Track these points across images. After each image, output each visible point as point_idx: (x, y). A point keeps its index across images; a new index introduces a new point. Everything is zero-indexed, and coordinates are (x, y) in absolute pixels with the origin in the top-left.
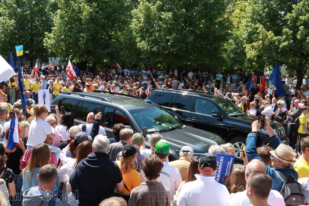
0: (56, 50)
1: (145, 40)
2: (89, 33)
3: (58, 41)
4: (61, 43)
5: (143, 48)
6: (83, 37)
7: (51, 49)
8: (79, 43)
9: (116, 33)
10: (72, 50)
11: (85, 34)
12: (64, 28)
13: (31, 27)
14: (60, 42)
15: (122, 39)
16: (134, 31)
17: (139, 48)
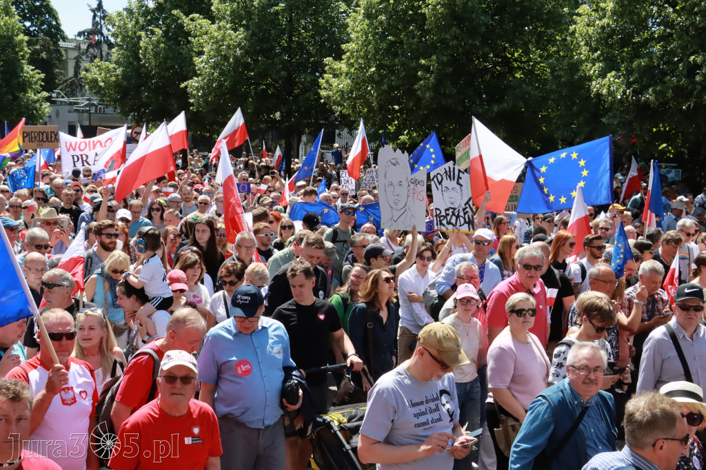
0: (354, 107)
1: (618, 70)
2: (446, 56)
3: (358, 83)
4: (368, 87)
5: (610, 93)
6: (426, 69)
7: (339, 104)
8: (416, 87)
9: (527, 52)
10: (396, 107)
11: (434, 57)
12: (377, 43)
13: (289, 46)
14: (363, 85)
15: (544, 69)
16: (582, 43)
17: (598, 95)
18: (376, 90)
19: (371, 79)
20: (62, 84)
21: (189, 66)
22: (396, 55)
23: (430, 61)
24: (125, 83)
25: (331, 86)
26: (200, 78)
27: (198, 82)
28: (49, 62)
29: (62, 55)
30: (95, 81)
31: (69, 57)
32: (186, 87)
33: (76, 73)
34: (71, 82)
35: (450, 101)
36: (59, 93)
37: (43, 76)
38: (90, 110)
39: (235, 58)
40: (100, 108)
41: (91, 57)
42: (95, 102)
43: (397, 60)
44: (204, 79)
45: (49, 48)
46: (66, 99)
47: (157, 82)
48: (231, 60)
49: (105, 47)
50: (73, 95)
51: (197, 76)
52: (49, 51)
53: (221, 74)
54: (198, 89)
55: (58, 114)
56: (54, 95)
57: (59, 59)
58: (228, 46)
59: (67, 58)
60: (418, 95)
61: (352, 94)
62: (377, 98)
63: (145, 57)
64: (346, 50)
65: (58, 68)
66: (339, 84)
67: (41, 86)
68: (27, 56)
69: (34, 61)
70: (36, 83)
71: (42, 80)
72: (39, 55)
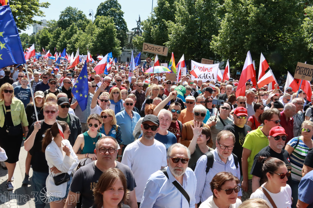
18: (230, 46)
19: (228, 43)
20: (126, 45)
21: (167, 38)
22: (237, 34)
23: (249, 36)
25: (214, 44)
26: (170, 41)
27: (169, 43)
28: (123, 38)
29: (127, 36)
30: (136, 42)
32: (165, 44)
33: (131, 42)
34: (129, 45)
36: (125, 48)
37: (120, 42)
39: (182, 35)
42: (136, 51)
43: (237, 36)
44: (171, 42)
46: (127, 50)
48: (180, 36)
50: (129, 49)
51: (169, 41)
52: (123, 35)
53: (177, 40)
54: (168, 45)
55: (124, 55)
56: (123, 48)
57: (126, 38)
58: (180, 31)
59: (128, 37)
60: (244, 48)
61: (221, 47)
62: (230, 49)
63: (152, 35)
64: (220, 32)
65: (125, 40)
66: (217, 44)
67: (120, 45)
68: (116, 35)
69: (118, 37)
70: (118, 44)
71: (120, 43)
72: (120, 36)
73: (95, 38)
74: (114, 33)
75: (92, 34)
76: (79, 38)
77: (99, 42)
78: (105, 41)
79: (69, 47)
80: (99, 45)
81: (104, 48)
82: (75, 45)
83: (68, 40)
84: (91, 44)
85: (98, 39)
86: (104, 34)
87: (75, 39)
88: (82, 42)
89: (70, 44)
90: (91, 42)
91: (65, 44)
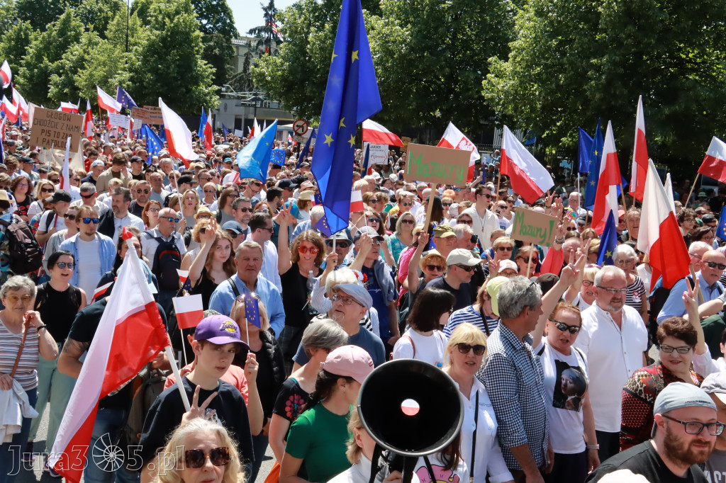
18: (542, 90)
19: (538, 79)
20: (232, 79)
23: (601, 60)
24: (291, 77)
28: (221, 58)
29: (233, 52)
30: (262, 75)
31: (240, 54)
33: (246, 69)
34: (240, 77)
35: (620, 102)
36: (228, 88)
37: (214, 70)
38: (256, 105)
39: (401, 54)
40: (266, 103)
41: (260, 54)
42: (261, 97)
43: (565, 59)
45: (221, 44)
46: (234, 94)
47: (321, 77)
48: (396, 56)
49: (274, 45)
50: (241, 90)
52: (221, 48)
55: (226, 108)
56: (224, 89)
57: (231, 57)
58: (394, 43)
59: (238, 55)
60: (587, 96)
62: (542, 97)
63: (312, 50)
64: (512, 48)
65: (228, 64)
66: (503, 85)
67: (212, 79)
68: (202, 51)
69: (208, 56)
70: (208, 77)
71: (214, 74)
72: (212, 51)
73: (138, 59)
74: (193, 45)
75: (127, 46)
76: (86, 57)
77: (149, 71)
78: (168, 68)
79: (56, 85)
80: (150, 80)
81: (166, 88)
82: (76, 77)
83: (52, 61)
84: (127, 75)
85: (145, 61)
86: (165, 46)
87: (74, 58)
88: (96, 68)
89: (60, 75)
90: (124, 69)
91: (45, 75)
